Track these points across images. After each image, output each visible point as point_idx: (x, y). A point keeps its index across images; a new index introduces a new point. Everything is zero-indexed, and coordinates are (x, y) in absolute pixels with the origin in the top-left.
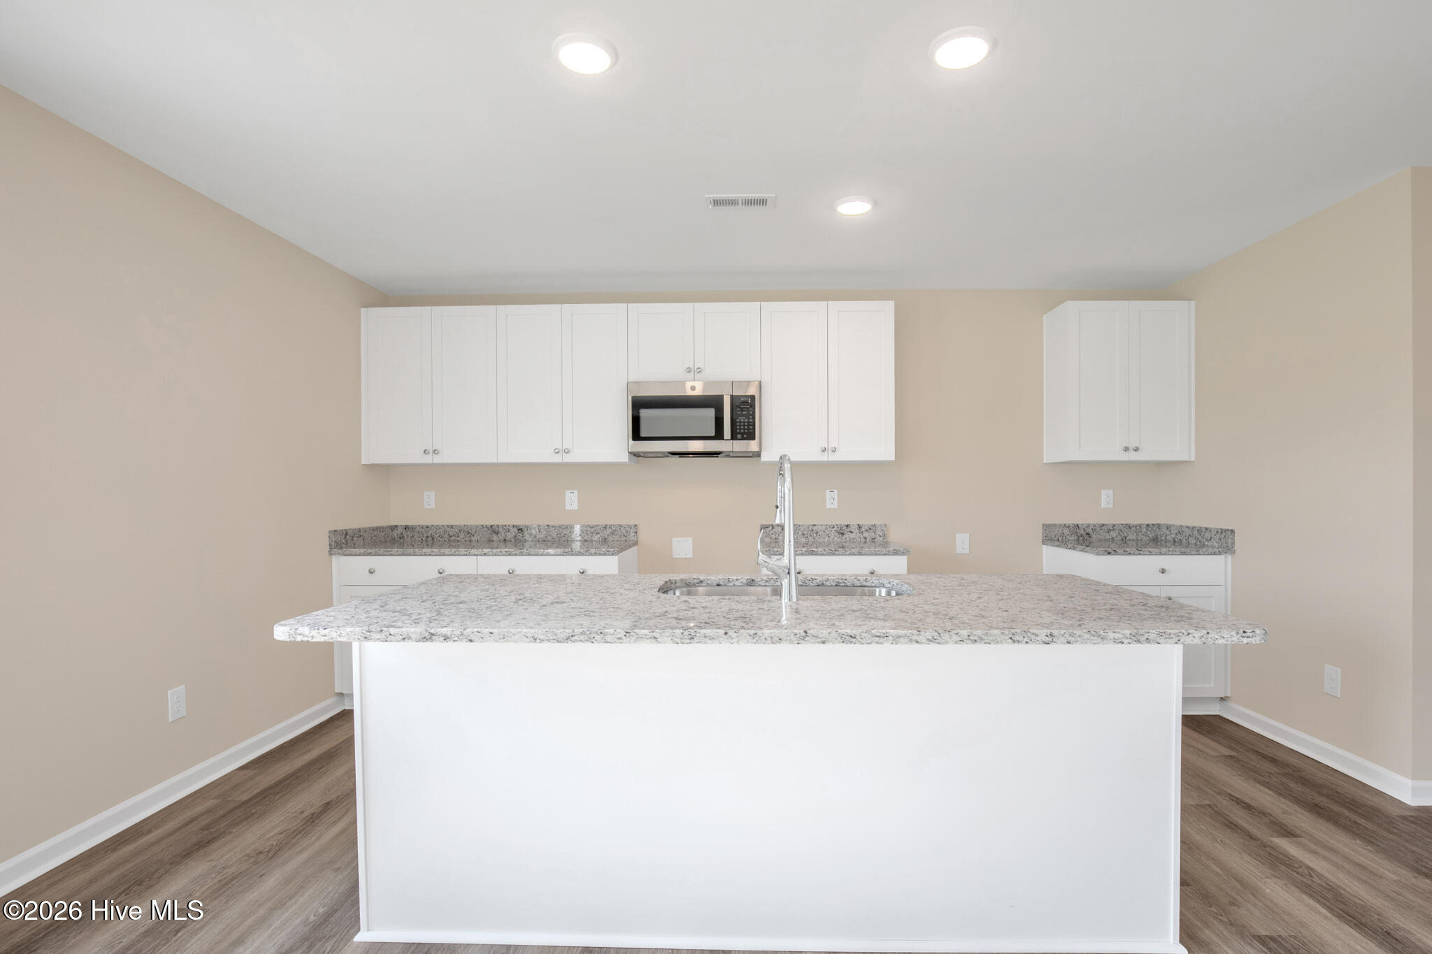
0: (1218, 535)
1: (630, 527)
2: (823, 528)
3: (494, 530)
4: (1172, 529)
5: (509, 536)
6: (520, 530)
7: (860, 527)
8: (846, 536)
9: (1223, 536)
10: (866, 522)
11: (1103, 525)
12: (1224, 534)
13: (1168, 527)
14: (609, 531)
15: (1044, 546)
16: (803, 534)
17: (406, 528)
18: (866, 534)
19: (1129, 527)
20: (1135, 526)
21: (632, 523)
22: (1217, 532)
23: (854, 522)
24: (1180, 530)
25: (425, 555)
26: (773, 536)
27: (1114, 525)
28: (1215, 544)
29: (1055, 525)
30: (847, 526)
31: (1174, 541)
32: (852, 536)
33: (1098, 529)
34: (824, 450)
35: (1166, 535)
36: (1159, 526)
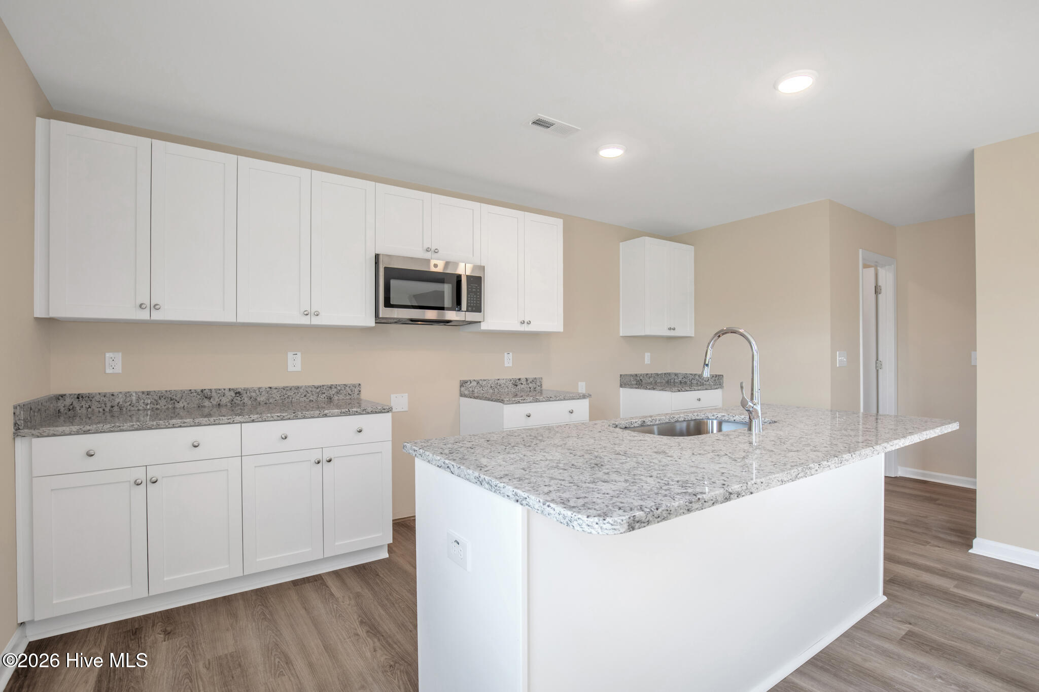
0: (714, 378)
1: (354, 386)
2: (504, 381)
3: (205, 395)
4: (679, 375)
5: (225, 400)
6: (238, 393)
7: (527, 380)
8: (519, 387)
9: (717, 379)
10: (531, 376)
11: (647, 374)
12: (717, 377)
13: (676, 375)
14: (334, 391)
15: (621, 388)
16: (492, 387)
17: (79, 397)
18: (531, 385)
19: (657, 375)
20: (660, 374)
21: (356, 382)
22: (713, 376)
23: (523, 377)
24: (685, 376)
25: (174, 426)
26: (471, 389)
27: (652, 374)
28: (711, 383)
29: (627, 375)
30: (519, 379)
31: (681, 382)
32: (522, 386)
33: (645, 376)
34: (523, 322)
35: (675, 379)
36: (669, 374)
